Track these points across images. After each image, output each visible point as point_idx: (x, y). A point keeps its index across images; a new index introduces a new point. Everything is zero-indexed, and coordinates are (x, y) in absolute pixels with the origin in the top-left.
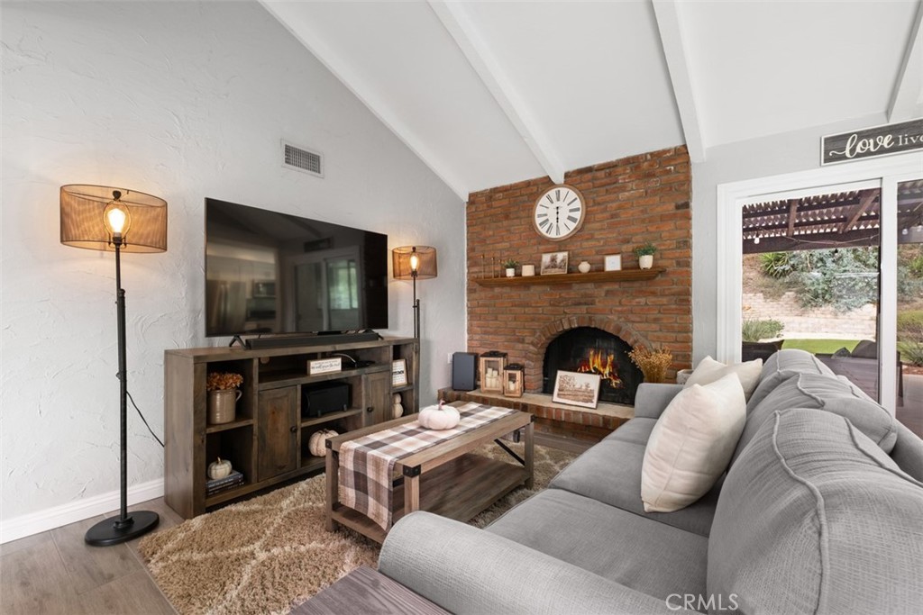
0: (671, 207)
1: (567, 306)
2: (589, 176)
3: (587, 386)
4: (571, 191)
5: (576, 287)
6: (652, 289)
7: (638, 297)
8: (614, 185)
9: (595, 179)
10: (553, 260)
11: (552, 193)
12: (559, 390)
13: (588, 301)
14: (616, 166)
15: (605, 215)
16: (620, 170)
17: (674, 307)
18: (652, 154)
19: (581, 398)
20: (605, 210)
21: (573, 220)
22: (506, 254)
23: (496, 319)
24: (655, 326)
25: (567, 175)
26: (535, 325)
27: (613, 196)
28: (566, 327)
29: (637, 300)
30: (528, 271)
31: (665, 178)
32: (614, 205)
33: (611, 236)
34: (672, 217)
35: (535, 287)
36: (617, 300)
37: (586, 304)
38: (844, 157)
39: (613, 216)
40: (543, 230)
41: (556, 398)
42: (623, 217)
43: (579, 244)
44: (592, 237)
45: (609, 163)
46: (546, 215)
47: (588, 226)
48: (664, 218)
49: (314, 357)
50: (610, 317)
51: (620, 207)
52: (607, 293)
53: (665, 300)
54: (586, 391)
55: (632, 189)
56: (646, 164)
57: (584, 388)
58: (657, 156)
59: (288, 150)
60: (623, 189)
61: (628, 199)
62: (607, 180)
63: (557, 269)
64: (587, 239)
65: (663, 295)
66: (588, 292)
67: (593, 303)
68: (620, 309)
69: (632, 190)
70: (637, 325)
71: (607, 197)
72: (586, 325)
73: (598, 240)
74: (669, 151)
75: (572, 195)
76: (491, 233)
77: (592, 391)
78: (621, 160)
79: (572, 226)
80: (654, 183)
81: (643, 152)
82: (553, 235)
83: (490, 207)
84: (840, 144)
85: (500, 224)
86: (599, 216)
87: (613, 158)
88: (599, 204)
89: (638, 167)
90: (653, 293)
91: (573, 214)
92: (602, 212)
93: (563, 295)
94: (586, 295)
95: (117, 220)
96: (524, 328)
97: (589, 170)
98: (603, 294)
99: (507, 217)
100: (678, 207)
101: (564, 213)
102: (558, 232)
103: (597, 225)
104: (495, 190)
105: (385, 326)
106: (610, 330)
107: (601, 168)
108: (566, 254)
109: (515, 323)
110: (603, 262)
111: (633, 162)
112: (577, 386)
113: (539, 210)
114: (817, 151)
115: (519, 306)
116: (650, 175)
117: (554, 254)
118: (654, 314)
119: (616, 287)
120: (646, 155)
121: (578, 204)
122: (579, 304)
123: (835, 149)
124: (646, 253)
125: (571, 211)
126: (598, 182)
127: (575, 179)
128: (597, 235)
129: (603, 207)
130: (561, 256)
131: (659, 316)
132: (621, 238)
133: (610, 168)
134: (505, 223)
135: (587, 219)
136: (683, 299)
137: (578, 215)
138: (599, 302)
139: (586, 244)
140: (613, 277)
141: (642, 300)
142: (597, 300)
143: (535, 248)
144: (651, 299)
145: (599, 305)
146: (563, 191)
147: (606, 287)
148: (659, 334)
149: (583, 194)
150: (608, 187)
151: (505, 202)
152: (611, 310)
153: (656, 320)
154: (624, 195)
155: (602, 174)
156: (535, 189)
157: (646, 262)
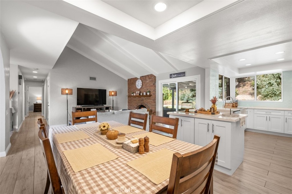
1: (140, 101)
2: (143, 78)
5: (141, 98)
10: (138, 93)
11: (138, 80)
13: (142, 100)
16: (147, 77)
22: (132, 91)
23: (131, 103)
24: (151, 105)
25: (140, 77)
26: (136, 104)
28: (139, 105)
30: (134, 94)
32: (146, 83)
34: (152, 86)
35: (136, 97)
40: (137, 87)
42: (147, 85)
49: (92, 108)
50: (145, 103)
51: (147, 84)
52: (145, 99)
53: (152, 100)
59: (90, 78)
60: (147, 80)
62: (145, 79)
68: (147, 102)
70: (149, 105)
72: (141, 105)
76: (131, 87)
78: (147, 75)
80: (151, 80)
81: (149, 74)
83: (131, 82)
86: (144, 85)
88: (144, 83)
89: (149, 77)
90: (150, 99)
93: (139, 99)
95: (67, 92)
99: (133, 84)
100: (153, 84)
101: (140, 84)
102: (139, 87)
103: (144, 87)
104: (131, 79)
105: (106, 104)
106: (144, 105)
109: (134, 104)
110: (143, 93)
113: (137, 83)
114: (169, 76)
115: (134, 101)
116: (150, 78)
124: (148, 92)
128: (144, 88)
131: (151, 103)
133: (145, 76)
134: (133, 85)
135: (142, 85)
139: (143, 90)
140: (145, 96)
145: (144, 101)
146: (140, 80)
149: (142, 81)
151: (133, 81)
154: (147, 81)
155: (144, 77)
156: (136, 79)
157: (148, 94)
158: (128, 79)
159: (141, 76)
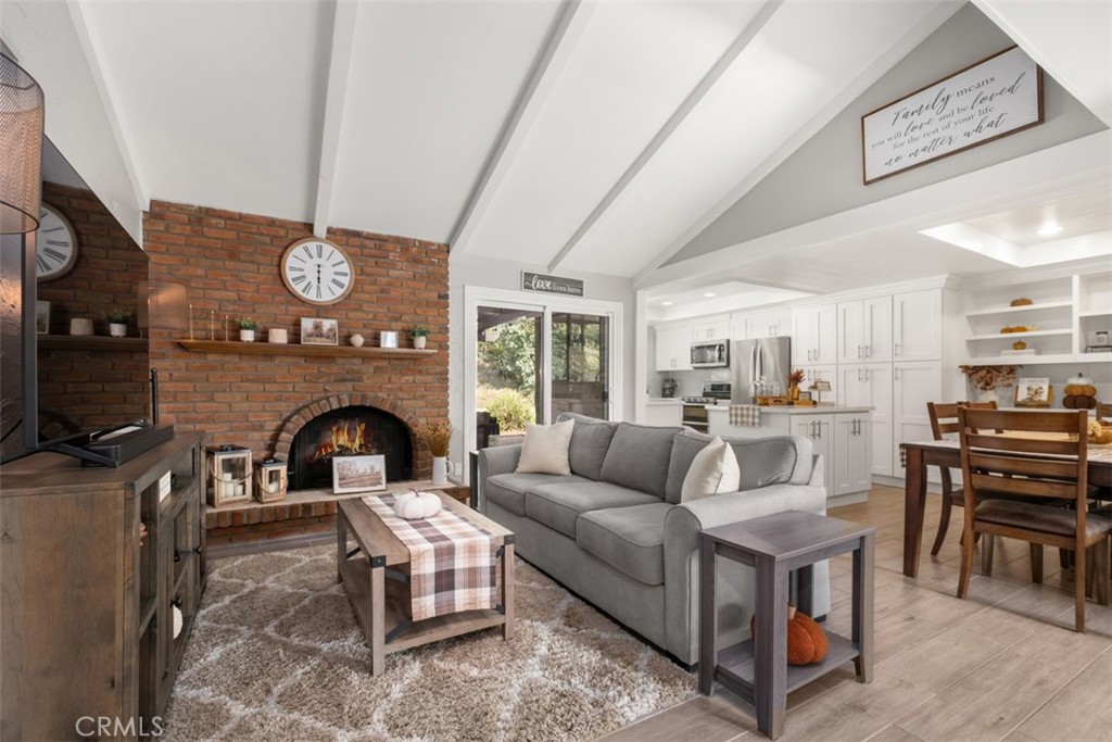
0: (435, 295)
1: (328, 382)
2: (356, 241)
3: (372, 468)
4: (336, 251)
5: (339, 361)
6: (419, 368)
7: (406, 375)
8: (383, 260)
9: (362, 247)
10: (317, 327)
11: (312, 246)
12: (340, 479)
13: (355, 377)
14: (385, 241)
15: (374, 288)
16: (390, 246)
17: (438, 385)
18: (420, 242)
19: (368, 483)
20: (375, 283)
21: (341, 285)
22: (231, 308)
23: (212, 399)
24: (422, 403)
25: (331, 231)
26: (281, 406)
27: (383, 271)
28: (335, 406)
29: (407, 378)
30: (279, 336)
31: (430, 267)
32: (384, 280)
33: (380, 310)
34: (436, 305)
35: (284, 358)
36: (386, 377)
37: (351, 380)
38: (531, 288)
39: (382, 291)
40: (298, 288)
41: (337, 489)
42: (393, 293)
43: (344, 313)
44: (360, 309)
45: (379, 235)
46: (302, 270)
47: (355, 295)
48: (429, 304)
50: (380, 394)
51: (389, 284)
52: (377, 369)
53: (429, 379)
54: (372, 473)
55: (402, 269)
56: (414, 249)
57: (369, 471)
58: (424, 245)
60: (392, 266)
61: (398, 278)
62: (376, 252)
63: (323, 339)
64: (354, 310)
65: (428, 374)
66: (355, 367)
67: (360, 380)
68: (389, 386)
70: (406, 402)
71: (376, 270)
72: (358, 404)
73: (367, 313)
74: (433, 244)
75: (338, 256)
76: (200, 272)
77: (378, 473)
78: (390, 237)
79: (339, 292)
80: (420, 269)
81: (413, 237)
82: (311, 296)
84: (529, 279)
85: (220, 264)
86: (367, 288)
87: (384, 232)
88: (368, 275)
89: (408, 250)
90: (420, 372)
91: (340, 278)
92: (370, 284)
93: (323, 369)
94: (353, 372)
96: (265, 410)
97: (357, 234)
98: (372, 371)
99: (233, 256)
101: (327, 275)
102: (319, 294)
103: (366, 296)
104: (210, 212)
106: (386, 408)
107: (371, 237)
108: (334, 322)
109: (249, 404)
110: (378, 337)
111: (404, 244)
112: (361, 471)
113: (291, 262)
114: (518, 280)
115: (253, 381)
116: (417, 261)
117: (318, 320)
118: (421, 392)
119: (385, 363)
120: (415, 240)
121: (345, 268)
122: (345, 380)
123: (528, 280)
124: (423, 333)
125: (336, 273)
126: (366, 251)
127: (340, 237)
128: (365, 307)
129: (371, 278)
130: (328, 324)
131: (425, 393)
132: (390, 315)
133: (380, 240)
134: (230, 264)
135: (356, 287)
136: (443, 377)
137: (346, 281)
138: (368, 379)
139: (351, 314)
140: (389, 356)
141: (410, 378)
142: (365, 377)
143: (283, 308)
144: (419, 378)
145: (367, 382)
146: (327, 248)
147: (375, 364)
148: (426, 410)
149: (353, 257)
150: (379, 260)
151: (231, 235)
152: (380, 388)
153: (423, 397)
154: (394, 273)
155: (371, 244)
156: (282, 232)
157: (421, 342)
158: (153, 203)
159: (336, 225)
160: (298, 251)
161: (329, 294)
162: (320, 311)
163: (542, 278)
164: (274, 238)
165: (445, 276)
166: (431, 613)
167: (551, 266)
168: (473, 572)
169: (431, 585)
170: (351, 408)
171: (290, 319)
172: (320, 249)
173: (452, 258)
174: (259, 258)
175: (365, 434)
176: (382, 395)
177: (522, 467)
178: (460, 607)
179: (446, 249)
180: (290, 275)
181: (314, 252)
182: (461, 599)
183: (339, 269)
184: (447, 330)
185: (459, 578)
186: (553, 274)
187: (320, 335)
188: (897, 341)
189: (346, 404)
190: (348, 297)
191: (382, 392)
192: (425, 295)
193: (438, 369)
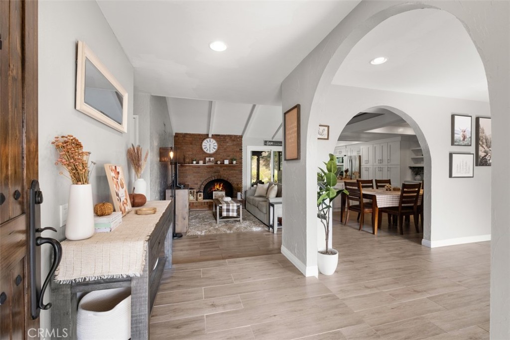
0: (238, 149)
2: (219, 137)
3: (222, 194)
8: (225, 141)
9: (220, 138)
10: (210, 160)
11: (208, 140)
12: (214, 196)
15: (223, 149)
16: (227, 137)
17: (239, 173)
20: (223, 147)
21: (215, 149)
25: (212, 135)
26: (201, 179)
28: (214, 179)
29: (231, 171)
30: (201, 162)
31: (237, 142)
32: (226, 146)
34: (239, 152)
36: (226, 171)
37: (217, 172)
38: (267, 145)
39: (225, 149)
40: (205, 150)
41: (214, 199)
42: (228, 150)
43: (216, 156)
44: (219, 154)
46: (206, 146)
47: (218, 151)
48: (237, 152)
52: (224, 170)
53: (237, 172)
56: (233, 137)
58: (236, 136)
60: (228, 142)
61: (229, 146)
62: (223, 139)
65: (237, 170)
67: (219, 172)
68: (227, 174)
69: (230, 144)
70: (231, 178)
71: (224, 144)
72: (219, 178)
74: (238, 136)
75: (214, 141)
76: (185, 148)
77: (224, 195)
78: (227, 135)
79: (214, 150)
80: (235, 143)
81: (233, 134)
82: (208, 152)
83: (185, 139)
85: (189, 146)
86: (221, 149)
87: (225, 134)
88: (221, 145)
89: (231, 138)
90: (235, 170)
94: (217, 170)
96: (198, 180)
97: (219, 135)
98: (222, 170)
99: (191, 144)
101: (212, 146)
102: (210, 151)
103: (221, 151)
104: (186, 134)
106: (226, 179)
107: (222, 136)
109: (195, 178)
110: (224, 161)
111: (230, 136)
113: (204, 144)
114: (263, 143)
115: (195, 173)
116: (234, 141)
117: (210, 158)
118: (235, 175)
119: (225, 168)
121: (216, 144)
123: (266, 143)
124: (235, 160)
127: (215, 137)
128: (221, 154)
130: (212, 159)
133: (224, 136)
134: (191, 146)
135: (219, 148)
136: (241, 171)
137: (216, 147)
139: (218, 156)
140: (226, 166)
143: (202, 155)
144: (234, 171)
145: (221, 173)
146: (212, 140)
147: (223, 168)
148: (236, 180)
149: (217, 141)
151: (191, 139)
153: (235, 177)
154: (228, 144)
155: (222, 137)
156: (202, 137)
157: (234, 162)
158: (176, 134)
159: (214, 134)
160: (205, 141)
161: (212, 151)
162: (210, 155)
163: (270, 142)
164: (200, 138)
165: (241, 144)
166: (225, 216)
167: (273, 138)
168: (233, 210)
169: (225, 210)
170: (217, 179)
171: (203, 158)
172: (210, 140)
173: (243, 139)
174: (197, 144)
175: (222, 186)
176: (225, 176)
177: (256, 195)
178: (231, 215)
179: (241, 137)
180: (203, 147)
181: (209, 141)
182: (231, 214)
183: (215, 145)
184: (242, 158)
185: (230, 211)
186: (274, 140)
187: (210, 162)
188: (389, 158)
189: (216, 178)
190: (216, 151)
191: (225, 175)
192: (237, 149)
193: (240, 169)
